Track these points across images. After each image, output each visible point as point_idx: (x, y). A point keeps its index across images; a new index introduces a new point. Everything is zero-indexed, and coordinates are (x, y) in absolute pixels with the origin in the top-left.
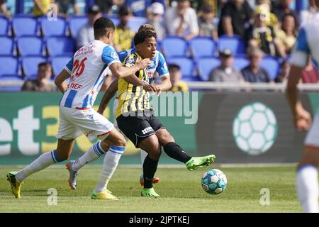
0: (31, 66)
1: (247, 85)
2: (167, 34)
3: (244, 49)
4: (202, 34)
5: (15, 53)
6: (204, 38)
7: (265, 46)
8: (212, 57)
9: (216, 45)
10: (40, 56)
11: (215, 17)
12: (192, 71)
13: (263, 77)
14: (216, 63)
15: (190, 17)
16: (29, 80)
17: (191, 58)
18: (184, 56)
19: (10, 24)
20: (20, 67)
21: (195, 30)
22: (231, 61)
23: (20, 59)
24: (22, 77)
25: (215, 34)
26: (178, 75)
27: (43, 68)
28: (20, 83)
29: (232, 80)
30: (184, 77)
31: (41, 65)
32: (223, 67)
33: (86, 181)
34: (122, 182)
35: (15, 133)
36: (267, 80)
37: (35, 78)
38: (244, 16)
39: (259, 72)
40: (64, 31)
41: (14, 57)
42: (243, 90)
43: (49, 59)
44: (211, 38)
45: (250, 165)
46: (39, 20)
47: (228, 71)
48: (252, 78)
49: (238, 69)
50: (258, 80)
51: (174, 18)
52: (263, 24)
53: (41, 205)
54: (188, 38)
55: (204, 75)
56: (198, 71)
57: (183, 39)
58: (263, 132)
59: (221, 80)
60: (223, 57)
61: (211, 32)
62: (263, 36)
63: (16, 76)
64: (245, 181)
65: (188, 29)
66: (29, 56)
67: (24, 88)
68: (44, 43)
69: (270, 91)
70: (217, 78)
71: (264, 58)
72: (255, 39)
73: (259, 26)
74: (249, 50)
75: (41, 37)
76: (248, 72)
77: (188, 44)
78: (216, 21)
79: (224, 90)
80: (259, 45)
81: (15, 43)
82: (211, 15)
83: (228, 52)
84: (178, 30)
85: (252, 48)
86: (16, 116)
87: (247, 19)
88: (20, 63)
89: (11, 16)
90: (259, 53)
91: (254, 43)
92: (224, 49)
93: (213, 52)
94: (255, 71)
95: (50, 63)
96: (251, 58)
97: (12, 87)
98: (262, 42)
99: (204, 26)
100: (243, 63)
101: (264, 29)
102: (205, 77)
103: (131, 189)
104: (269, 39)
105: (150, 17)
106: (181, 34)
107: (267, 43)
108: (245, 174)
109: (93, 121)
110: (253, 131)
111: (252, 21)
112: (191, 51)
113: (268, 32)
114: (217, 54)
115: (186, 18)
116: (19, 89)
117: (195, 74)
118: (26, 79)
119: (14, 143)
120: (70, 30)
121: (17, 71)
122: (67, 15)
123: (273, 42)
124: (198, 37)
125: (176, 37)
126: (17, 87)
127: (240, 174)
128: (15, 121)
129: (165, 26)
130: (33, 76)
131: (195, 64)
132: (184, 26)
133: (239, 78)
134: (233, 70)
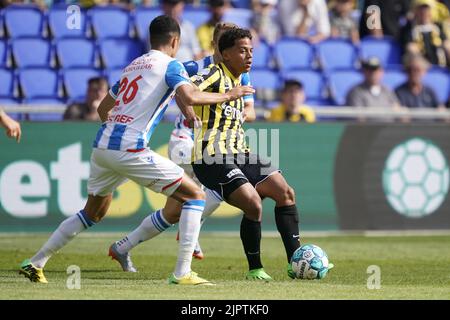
0: (78, 83)
1: (404, 112)
2: (283, 35)
3: (399, 57)
4: (336, 34)
5: (53, 63)
6: (339, 40)
7: (430, 53)
8: (351, 69)
9: (357, 51)
10: (91, 67)
11: (354, 8)
12: (320, 91)
13: (428, 99)
14: (356, 78)
15: (317, 8)
16: (74, 104)
17: (319, 70)
18: (308, 68)
19: (45, 19)
20: (60, 85)
21: (325, 28)
22: (379, 75)
23: (61, 72)
24: (65, 99)
25: (355, 35)
26: (300, 96)
27: (95, 86)
28: (61, 108)
29: (381, 105)
30: (308, 100)
31: (91, 81)
32: (367, 85)
33: (161, 256)
34: (216, 259)
35: (54, 184)
36: (434, 105)
37: (83, 101)
38: (398, 8)
39: (422, 92)
40: (128, 30)
41: (51, 69)
42: (398, 120)
43: (105, 72)
44: (349, 41)
45: (409, 233)
46: (90, 13)
47: (376, 90)
48: (411, 100)
49: (390, 87)
50: (420, 104)
51: (293, 10)
52: (428, 20)
53: (94, 292)
54: (315, 40)
55: (339, 97)
56: (329, 90)
57: (306, 42)
58: (421, 185)
59: (365, 104)
60: (368, 69)
61: (349, 31)
62: (427, 37)
63: (55, 97)
64: (402, 256)
65: (315, 27)
66: (75, 67)
67: (67, 116)
68: (97, 48)
69: (438, 120)
70: (358, 100)
71: (430, 71)
72: (416, 42)
73: (421, 22)
74: (406, 59)
75: (93, 39)
76: (405, 93)
77: (314, 50)
78: (356, 14)
79: (369, 119)
80: (422, 51)
81: (53, 49)
82: (348, 7)
83: (374, 62)
84: (299, 29)
85: (411, 56)
86: (55, 158)
87: (403, 13)
88: (60, 78)
89: (47, 7)
90: (422, 64)
91: (415, 48)
92: (369, 57)
93: (353, 61)
94: (417, 90)
95: (107, 78)
96: (409, 71)
97: (49, 114)
98: (426, 47)
99: (338, 22)
100: (398, 78)
101: (429, 27)
102: (340, 99)
103: (229, 268)
104: (437, 41)
105: (257, 9)
106: (303, 35)
107: (434, 49)
108: (401, 247)
109: (153, 165)
110: (407, 185)
111: (411, 15)
112: (318, 60)
113: (435, 31)
114: (358, 65)
115: (312, 10)
116: (59, 117)
117: (325, 94)
118: (69, 102)
119: (53, 199)
120: (135, 29)
121: (56, 90)
122: (131, 6)
123: (443, 47)
124: (330, 39)
125: (296, 39)
126: (57, 114)
127: (395, 246)
128: (54, 166)
129: (279, 21)
130: (81, 97)
131: (325, 80)
132: (309, 23)
133: (391, 102)
134: (383, 89)
